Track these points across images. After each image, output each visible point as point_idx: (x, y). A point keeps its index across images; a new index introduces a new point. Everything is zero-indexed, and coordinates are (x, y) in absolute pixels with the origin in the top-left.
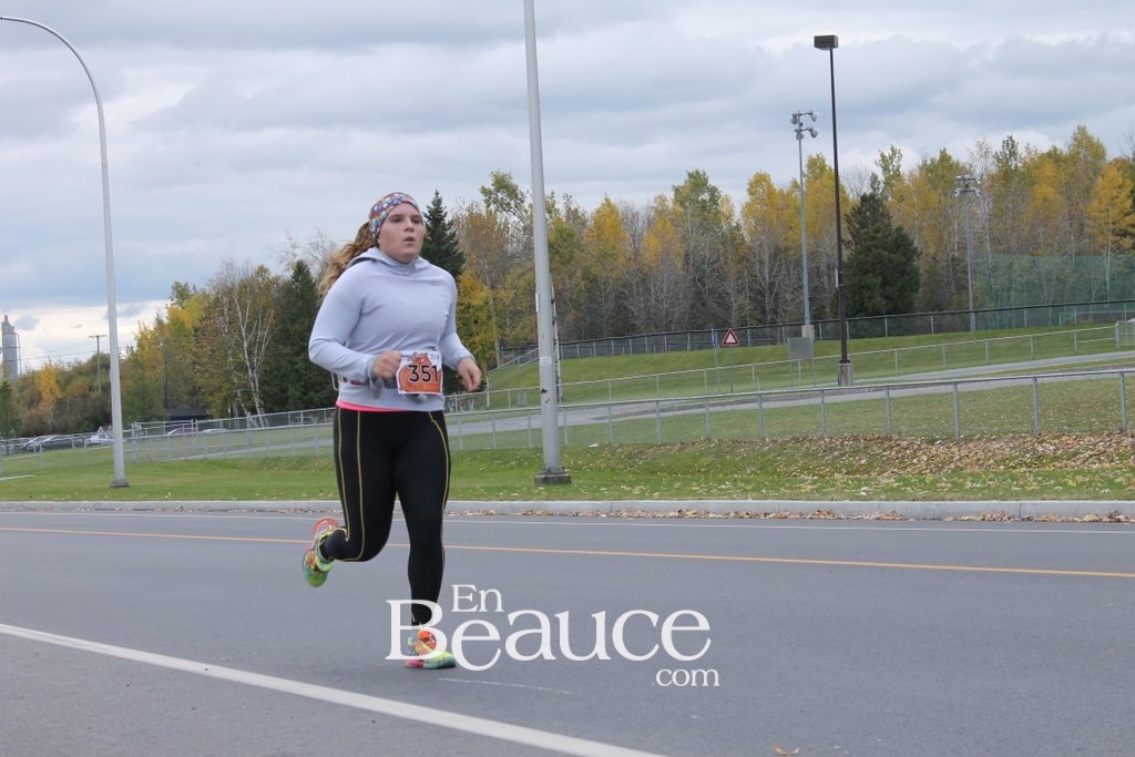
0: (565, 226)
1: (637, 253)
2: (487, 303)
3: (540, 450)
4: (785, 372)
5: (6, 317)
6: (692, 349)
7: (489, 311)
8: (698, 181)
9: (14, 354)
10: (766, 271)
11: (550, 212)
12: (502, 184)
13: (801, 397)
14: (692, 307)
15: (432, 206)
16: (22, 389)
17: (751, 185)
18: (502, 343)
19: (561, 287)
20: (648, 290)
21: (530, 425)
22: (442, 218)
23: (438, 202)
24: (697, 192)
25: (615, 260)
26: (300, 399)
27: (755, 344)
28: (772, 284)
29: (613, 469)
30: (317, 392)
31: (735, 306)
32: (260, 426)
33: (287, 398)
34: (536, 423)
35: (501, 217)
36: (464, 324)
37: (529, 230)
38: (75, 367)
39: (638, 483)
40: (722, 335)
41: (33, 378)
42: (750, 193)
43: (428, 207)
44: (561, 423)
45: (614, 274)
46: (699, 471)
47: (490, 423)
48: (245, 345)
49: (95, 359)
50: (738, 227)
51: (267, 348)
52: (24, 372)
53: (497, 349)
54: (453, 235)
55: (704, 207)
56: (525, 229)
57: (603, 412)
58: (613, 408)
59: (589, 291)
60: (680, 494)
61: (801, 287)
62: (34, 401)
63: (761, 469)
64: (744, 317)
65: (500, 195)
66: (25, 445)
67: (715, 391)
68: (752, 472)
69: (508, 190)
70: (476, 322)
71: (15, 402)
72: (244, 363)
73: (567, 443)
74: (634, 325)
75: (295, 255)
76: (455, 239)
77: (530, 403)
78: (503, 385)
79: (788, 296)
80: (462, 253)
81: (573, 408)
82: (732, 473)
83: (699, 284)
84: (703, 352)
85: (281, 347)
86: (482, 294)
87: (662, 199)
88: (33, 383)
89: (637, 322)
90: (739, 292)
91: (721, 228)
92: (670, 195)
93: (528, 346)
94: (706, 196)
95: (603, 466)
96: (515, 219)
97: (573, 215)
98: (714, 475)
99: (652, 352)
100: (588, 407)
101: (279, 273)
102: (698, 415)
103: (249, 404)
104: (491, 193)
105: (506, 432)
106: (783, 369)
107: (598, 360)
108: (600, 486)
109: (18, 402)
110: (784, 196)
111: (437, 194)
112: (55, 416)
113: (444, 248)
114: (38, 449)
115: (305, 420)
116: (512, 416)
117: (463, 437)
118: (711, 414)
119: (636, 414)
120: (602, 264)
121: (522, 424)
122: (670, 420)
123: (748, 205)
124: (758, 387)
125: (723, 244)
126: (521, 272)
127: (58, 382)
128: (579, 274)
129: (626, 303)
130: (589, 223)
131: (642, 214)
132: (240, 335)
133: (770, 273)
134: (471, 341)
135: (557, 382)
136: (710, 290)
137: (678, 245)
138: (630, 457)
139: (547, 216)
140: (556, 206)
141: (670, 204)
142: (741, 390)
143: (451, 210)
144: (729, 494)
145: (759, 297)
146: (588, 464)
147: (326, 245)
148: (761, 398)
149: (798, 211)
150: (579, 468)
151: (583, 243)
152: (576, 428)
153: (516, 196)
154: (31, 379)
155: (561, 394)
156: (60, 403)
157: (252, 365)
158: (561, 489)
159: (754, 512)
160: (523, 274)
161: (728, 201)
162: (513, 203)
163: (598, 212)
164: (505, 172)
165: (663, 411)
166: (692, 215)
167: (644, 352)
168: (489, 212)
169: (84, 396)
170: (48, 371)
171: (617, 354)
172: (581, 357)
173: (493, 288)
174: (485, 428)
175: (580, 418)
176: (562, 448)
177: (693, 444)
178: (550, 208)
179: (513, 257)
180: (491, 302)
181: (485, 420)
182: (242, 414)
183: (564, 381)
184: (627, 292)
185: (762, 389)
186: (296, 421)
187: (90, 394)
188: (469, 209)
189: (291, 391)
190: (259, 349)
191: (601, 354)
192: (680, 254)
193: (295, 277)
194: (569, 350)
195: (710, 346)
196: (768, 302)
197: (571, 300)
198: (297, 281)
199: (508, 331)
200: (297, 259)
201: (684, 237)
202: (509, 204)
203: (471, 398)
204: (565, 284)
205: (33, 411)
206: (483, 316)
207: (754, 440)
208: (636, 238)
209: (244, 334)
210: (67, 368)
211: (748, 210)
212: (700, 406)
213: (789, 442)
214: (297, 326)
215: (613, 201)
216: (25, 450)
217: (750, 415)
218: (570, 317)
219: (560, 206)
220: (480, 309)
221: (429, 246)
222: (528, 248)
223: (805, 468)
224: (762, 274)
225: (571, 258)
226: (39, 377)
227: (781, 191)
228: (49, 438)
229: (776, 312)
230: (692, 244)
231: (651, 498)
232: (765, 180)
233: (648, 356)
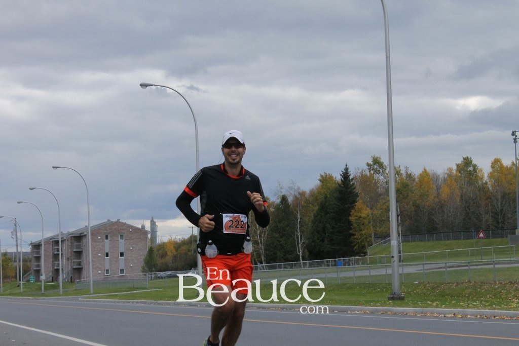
0: (405, 181)
1: (438, 194)
2: (368, 216)
3: (390, 284)
4: (507, 251)
5: (152, 218)
6: (464, 239)
7: (369, 219)
8: (467, 162)
9: (156, 234)
10: (499, 204)
11: (398, 175)
12: (376, 161)
13: (515, 263)
14: (464, 220)
15: (344, 171)
16: (158, 250)
17: (492, 163)
18: (375, 234)
19: (403, 209)
20: (443, 211)
21: (386, 272)
22: (349, 177)
23: (347, 169)
24: (467, 168)
25: (428, 197)
26: (282, 258)
27: (494, 237)
28: (502, 210)
29: (425, 294)
30: (290, 255)
31: (484, 220)
32: (264, 269)
33: (277, 257)
34: (389, 271)
35: (376, 176)
36: (358, 225)
37: (387, 182)
38: (182, 241)
39: (436, 300)
40: (478, 232)
41: (163, 245)
42: (492, 167)
43: (342, 171)
44: (400, 272)
45: (428, 204)
46: (465, 296)
47: (368, 271)
48: (258, 233)
49: (191, 237)
50: (486, 183)
51: (268, 234)
52: (159, 242)
53: (373, 237)
54: (353, 184)
55: (470, 174)
56: (386, 182)
57: (421, 267)
58: (425, 266)
59: (416, 211)
60: (455, 306)
61: (516, 212)
62: (164, 255)
63: (494, 296)
64: (488, 225)
65: (375, 167)
66: (159, 275)
67: (473, 260)
68: (490, 297)
69: (379, 164)
70: (363, 224)
71: (155, 256)
72: (257, 241)
73: (404, 282)
74: (437, 227)
75: (281, 192)
76: (354, 186)
77: (387, 262)
78: (375, 254)
79: (510, 216)
80: (357, 193)
81: (407, 265)
82: (481, 297)
83: (467, 209)
84: (470, 240)
85: (274, 234)
86: (366, 212)
87: (450, 169)
88: (163, 248)
89: (438, 226)
90: (487, 213)
91: (478, 183)
92: (455, 167)
93: (386, 236)
94: (471, 169)
95: (420, 292)
96: (382, 177)
97: (409, 176)
98: (472, 298)
99: (445, 240)
100: (414, 265)
101: (274, 200)
102: (465, 270)
103: (259, 259)
104: (371, 165)
105: (376, 276)
106: (507, 249)
107: (419, 243)
108: (418, 301)
109: (157, 256)
110: (509, 169)
111: (346, 165)
112: (173, 262)
113: (350, 189)
114: (165, 277)
115: (284, 267)
116: (379, 268)
117: (356, 277)
118: (472, 269)
119: (437, 268)
120: (422, 199)
121: (383, 272)
122: (452, 272)
123: (491, 173)
124: (495, 258)
125: (479, 191)
126: (384, 201)
127: (174, 247)
128: (411, 203)
129: (433, 217)
130: (417, 180)
131: (441, 176)
132: (256, 228)
133: (501, 204)
134: (361, 233)
135: (400, 253)
136: (472, 212)
137: (458, 191)
138: (433, 288)
139: (397, 176)
140: (401, 172)
141: (454, 172)
142: (486, 259)
143: (352, 174)
144: (477, 307)
145: (496, 216)
146: (413, 291)
147: (296, 188)
148: (494, 263)
149: (515, 176)
150: (409, 293)
151: (413, 189)
152: (408, 274)
153: (383, 167)
154: (163, 246)
155: (402, 259)
156: (175, 257)
157: (261, 242)
158: (400, 302)
159: (489, 316)
160: (385, 203)
161: (481, 171)
162: (381, 170)
163: (421, 175)
164: (379, 156)
165: (449, 267)
166: (464, 177)
167: (441, 240)
168: (370, 174)
169: (186, 254)
170: (170, 242)
171: (429, 240)
172: (412, 242)
173: (371, 209)
174: (366, 273)
175: (410, 269)
176: (401, 284)
177: (462, 283)
178: (398, 173)
179: (381, 195)
180: (370, 216)
181: (366, 269)
182: (256, 264)
183: (404, 252)
184: (433, 212)
185: (496, 259)
186: (280, 267)
187: (189, 253)
188: (361, 173)
189: (279, 254)
190: (264, 235)
191: (421, 240)
192: (458, 195)
193: (282, 202)
194: (406, 238)
195: (471, 238)
196: (500, 218)
197: (407, 215)
198: (282, 204)
199: (378, 229)
200: (283, 194)
201: (460, 187)
202: (379, 171)
203: (360, 259)
204: (405, 208)
205: (163, 260)
206: (366, 221)
207: (491, 282)
208: (438, 188)
209: (258, 228)
210: (178, 241)
211: (491, 175)
212: (467, 266)
213: (507, 284)
214: (282, 224)
215: (428, 170)
216: (159, 278)
217: (489, 270)
218: (407, 223)
219: (403, 172)
220: (364, 218)
221: (343, 189)
222: (387, 191)
223: (515, 296)
224: (497, 205)
225: (407, 197)
226: (166, 245)
227: (507, 167)
228: (169, 273)
229: (503, 223)
230: (464, 190)
231: (441, 308)
232: (499, 161)
233: (443, 242)
